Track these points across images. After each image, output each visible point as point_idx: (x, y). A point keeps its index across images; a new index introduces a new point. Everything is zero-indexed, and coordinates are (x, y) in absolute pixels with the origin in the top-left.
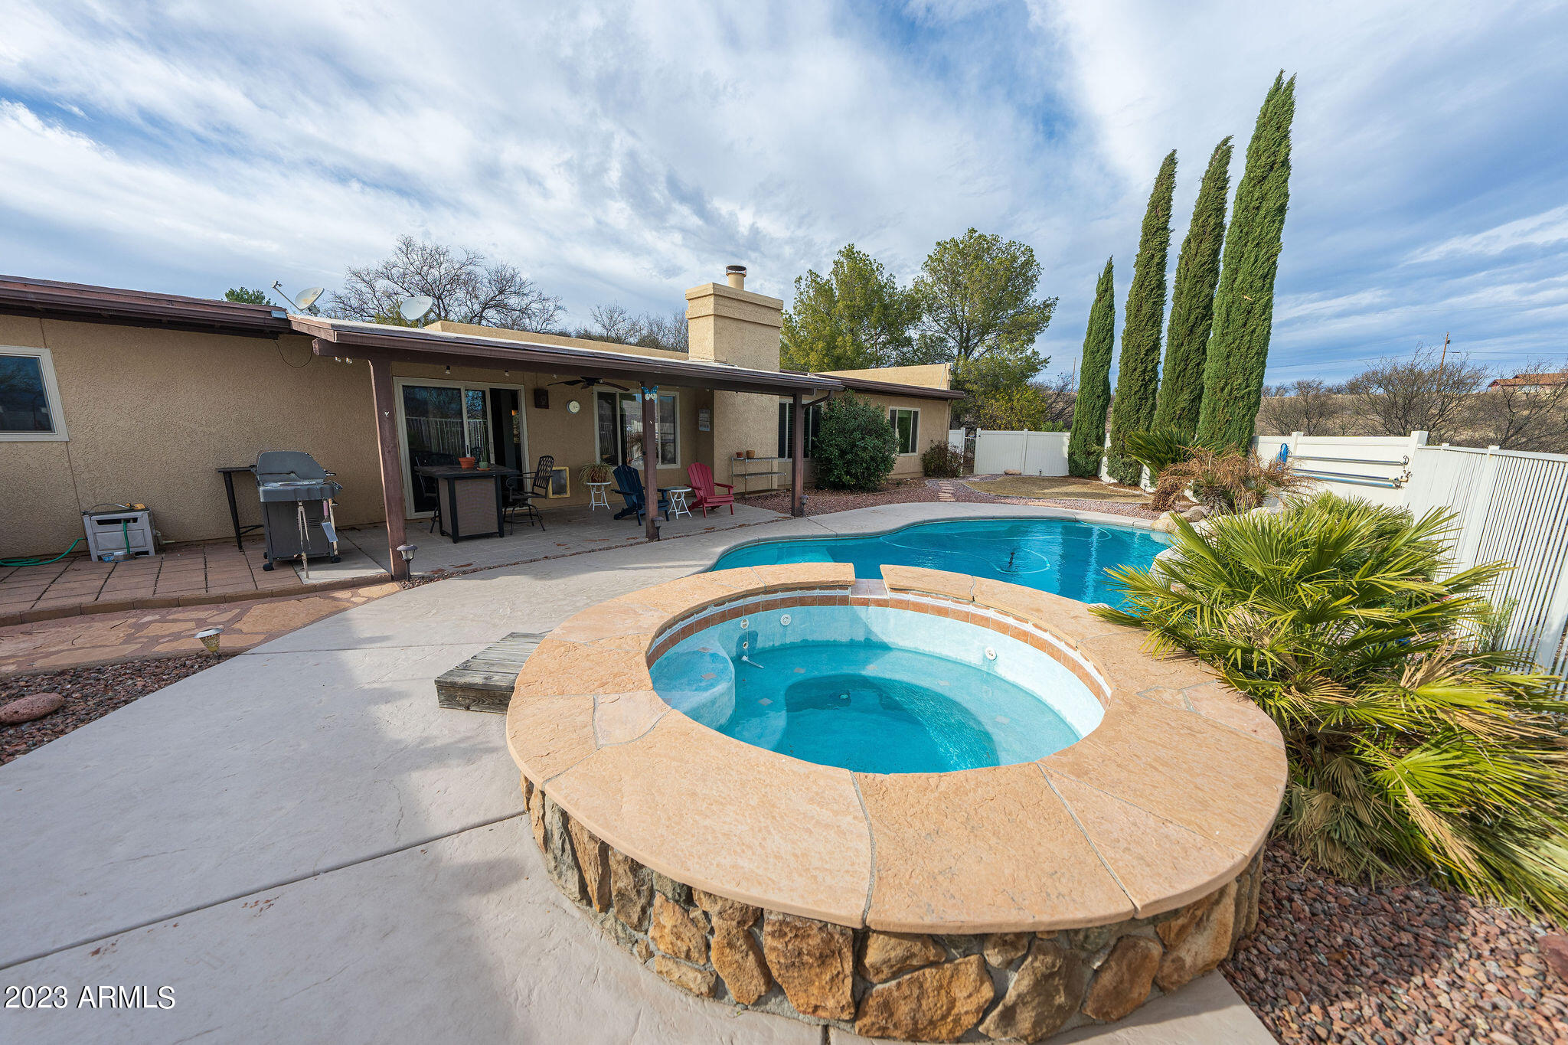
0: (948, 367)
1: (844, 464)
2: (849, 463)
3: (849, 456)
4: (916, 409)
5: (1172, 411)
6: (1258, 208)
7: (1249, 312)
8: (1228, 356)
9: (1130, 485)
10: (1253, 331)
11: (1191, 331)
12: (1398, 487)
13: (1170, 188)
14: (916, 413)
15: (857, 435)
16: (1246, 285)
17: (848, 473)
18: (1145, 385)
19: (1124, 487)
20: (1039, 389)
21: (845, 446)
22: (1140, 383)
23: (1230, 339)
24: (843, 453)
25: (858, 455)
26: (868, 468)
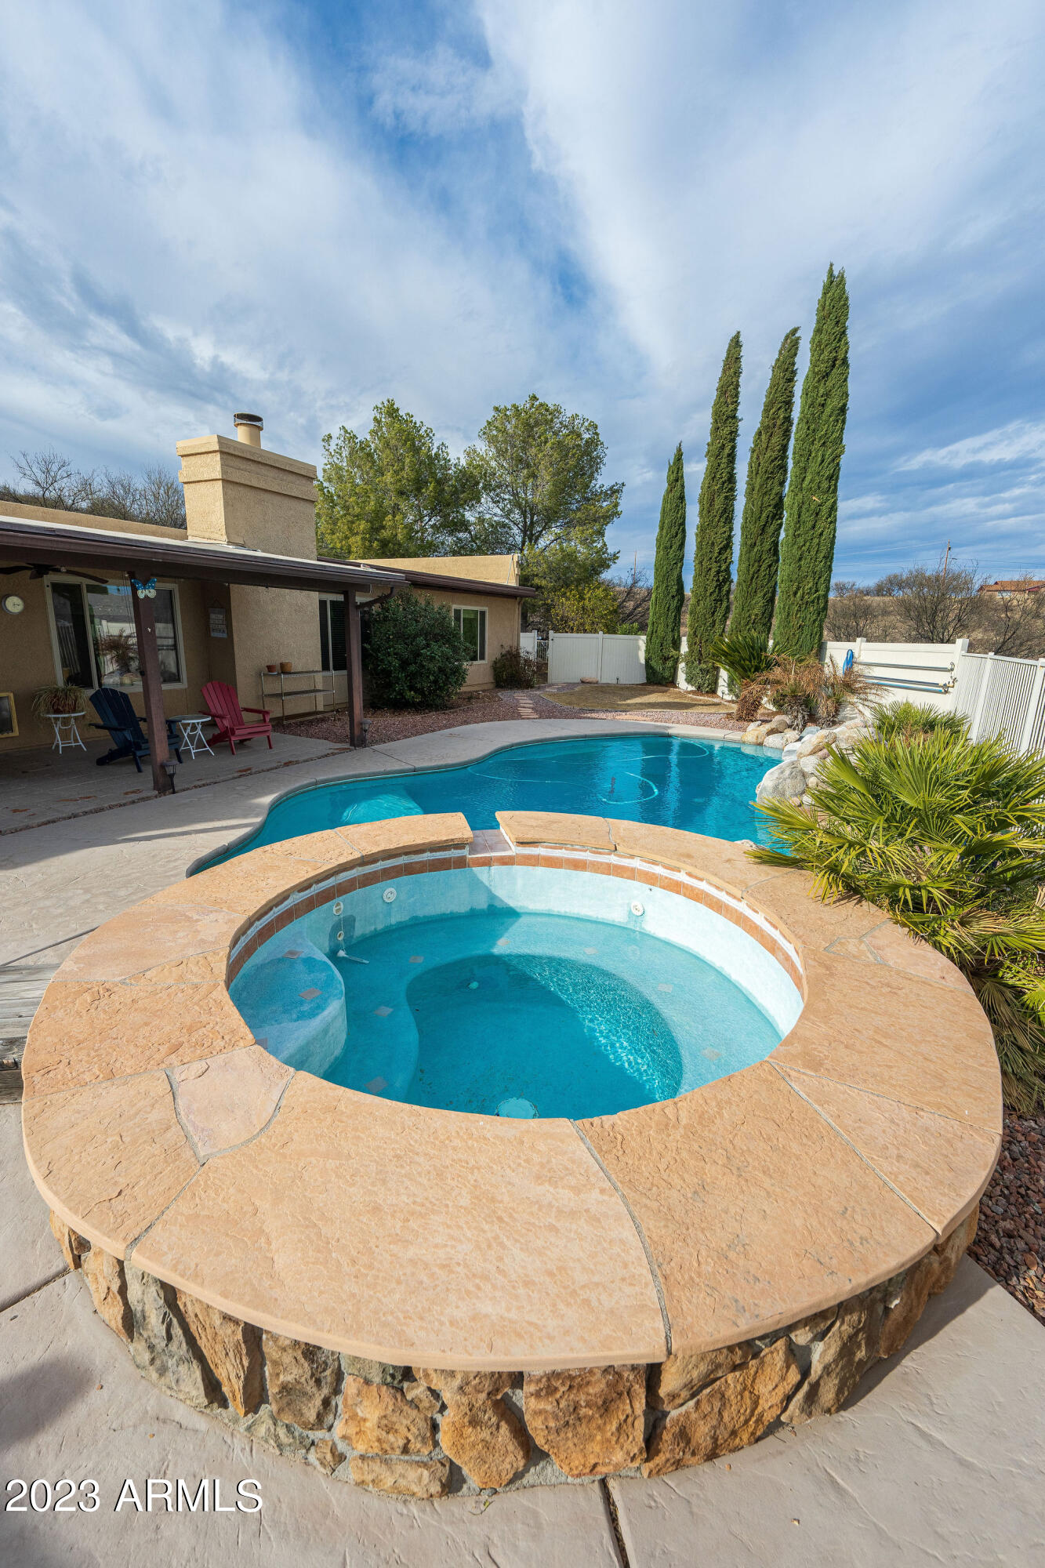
0: (516, 559)
1: (406, 677)
2: (412, 676)
3: (413, 668)
4: (485, 609)
5: (747, 615)
6: (823, 405)
7: (817, 514)
8: (800, 559)
9: (707, 692)
10: (821, 534)
11: (763, 530)
12: (946, 692)
13: (738, 373)
14: (483, 614)
15: (420, 640)
16: (814, 486)
17: (411, 688)
18: (719, 585)
19: (702, 695)
20: (608, 587)
21: (406, 655)
22: (715, 584)
23: (801, 541)
24: (405, 664)
25: (423, 666)
26: (435, 682)
